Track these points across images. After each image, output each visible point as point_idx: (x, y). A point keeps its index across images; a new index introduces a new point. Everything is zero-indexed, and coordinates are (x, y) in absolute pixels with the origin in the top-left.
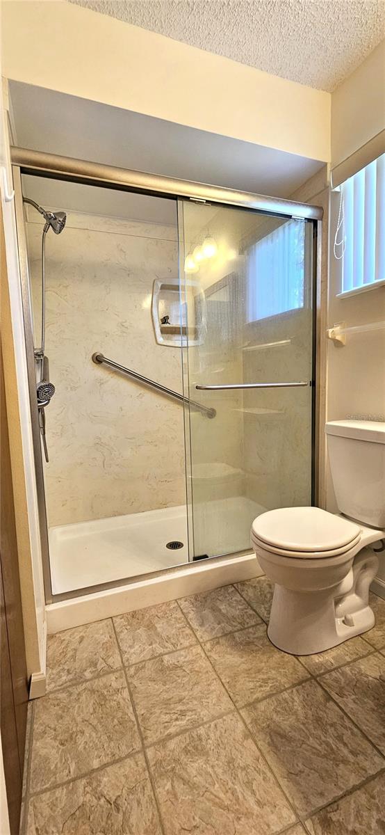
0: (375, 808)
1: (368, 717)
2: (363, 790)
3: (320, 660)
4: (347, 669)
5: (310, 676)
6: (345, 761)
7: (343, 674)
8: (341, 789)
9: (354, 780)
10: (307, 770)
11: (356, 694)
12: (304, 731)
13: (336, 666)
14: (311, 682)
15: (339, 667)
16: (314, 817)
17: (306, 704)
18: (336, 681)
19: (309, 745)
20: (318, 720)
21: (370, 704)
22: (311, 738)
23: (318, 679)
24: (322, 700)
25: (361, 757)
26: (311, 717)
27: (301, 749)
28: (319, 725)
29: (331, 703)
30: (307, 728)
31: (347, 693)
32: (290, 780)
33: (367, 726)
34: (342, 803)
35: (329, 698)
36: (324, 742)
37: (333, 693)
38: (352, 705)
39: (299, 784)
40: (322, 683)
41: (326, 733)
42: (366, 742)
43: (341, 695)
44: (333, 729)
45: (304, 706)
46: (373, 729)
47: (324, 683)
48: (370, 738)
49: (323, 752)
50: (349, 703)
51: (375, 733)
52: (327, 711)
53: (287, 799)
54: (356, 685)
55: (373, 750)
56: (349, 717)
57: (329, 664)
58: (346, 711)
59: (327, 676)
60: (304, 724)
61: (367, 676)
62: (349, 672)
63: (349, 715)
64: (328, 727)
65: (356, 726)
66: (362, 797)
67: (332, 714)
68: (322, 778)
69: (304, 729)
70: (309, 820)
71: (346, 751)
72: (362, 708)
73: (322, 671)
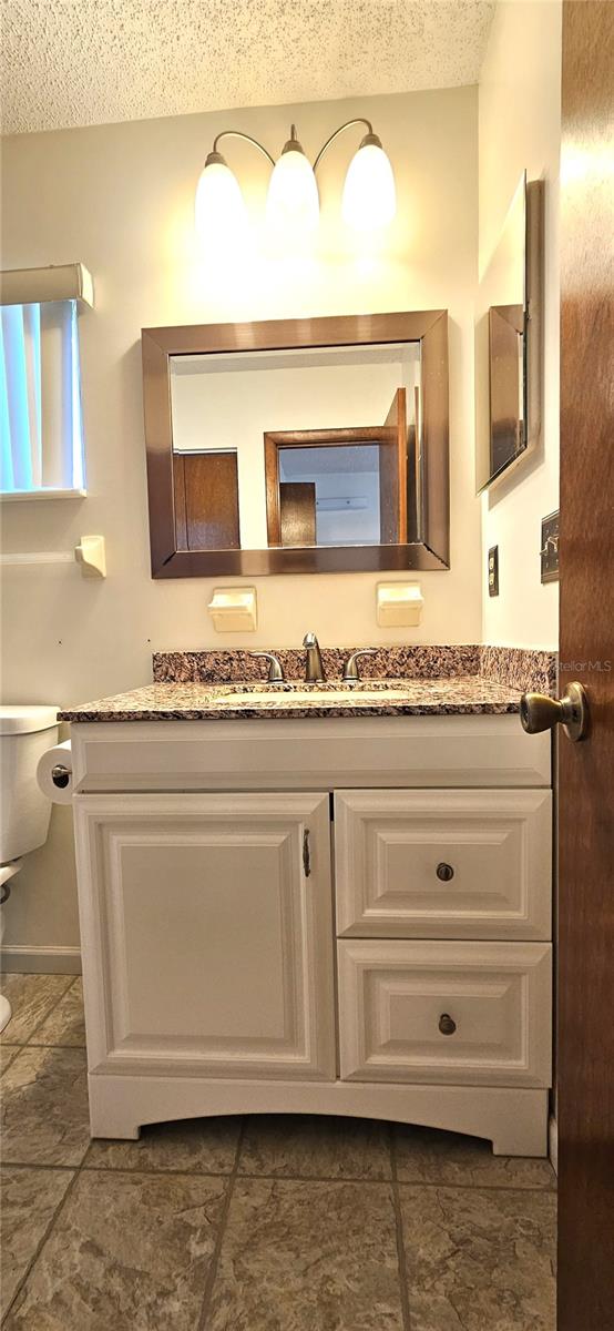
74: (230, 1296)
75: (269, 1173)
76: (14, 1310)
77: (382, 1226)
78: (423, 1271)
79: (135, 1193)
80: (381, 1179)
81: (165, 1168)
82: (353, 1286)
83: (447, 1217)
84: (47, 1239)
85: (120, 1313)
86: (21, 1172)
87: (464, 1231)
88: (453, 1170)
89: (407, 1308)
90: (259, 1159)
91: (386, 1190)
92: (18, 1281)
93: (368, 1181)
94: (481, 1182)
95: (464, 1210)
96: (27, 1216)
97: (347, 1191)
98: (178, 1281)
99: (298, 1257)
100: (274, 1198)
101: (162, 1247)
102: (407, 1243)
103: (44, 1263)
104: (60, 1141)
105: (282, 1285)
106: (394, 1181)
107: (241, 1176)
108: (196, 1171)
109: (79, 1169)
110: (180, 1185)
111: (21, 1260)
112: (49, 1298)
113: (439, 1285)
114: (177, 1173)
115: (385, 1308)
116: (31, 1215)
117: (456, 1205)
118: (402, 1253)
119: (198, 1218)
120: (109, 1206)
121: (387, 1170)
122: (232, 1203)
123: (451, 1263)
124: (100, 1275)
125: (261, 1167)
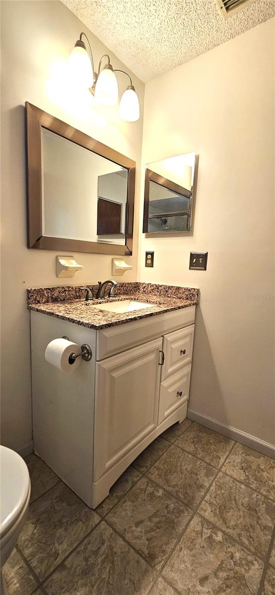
0: (131, 529)
1: (73, 533)
2: (124, 535)
3: (16, 581)
4: (27, 552)
5: (39, 590)
6: (111, 548)
7: (33, 555)
8: (129, 549)
9: (120, 542)
10: (128, 576)
11: (54, 543)
12: (99, 585)
13: (22, 563)
14: (46, 587)
15: (25, 560)
16: (153, 565)
17: (72, 588)
18: (41, 561)
19: (109, 578)
20: (85, 573)
21: (60, 531)
22: (103, 577)
23: (41, 580)
24: (64, 573)
25: (104, 537)
26: (84, 580)
27: (114, 583)
28: (89, 571)
29: (66, 563)
30: (96, 582)
31: (54, 550)
32: (140, 588)
33: (80, 534)
34: (137, 548)
35: (62, 566)
36: (102, 566)
37: (55, 563)
38: (65, 546)
39: (139, 580)
40: (46, 575)
41: (95, 565)
42: (92, 534)
43: (57, 555)
44: (90, 559)
45: (75, 589)
46: (82, 530)
47: (45, 572)
48: (89, 532)
49: (110, 565)
50: (63, 548)
51: (84, 529)
52: (75, 566)
53: (152, 587)
54: (44, 543)
55: (97, 530)
56: (77, 547)
57: (21, 571)
58: (72, 550)
59: (37, 571)
60: (93, 586)
61: (33, 534)
62: (31, 550)
63: (74, 547)
64: (89, 563)
65: (82, 541)
66: (128, 536)
67: (76, 562)
68: (128, 562)
69: (97, 585)
70: (156, 567)
71: (104, 548)
72: (65, 537)
73: (31, 577)
74: (177, 492)
75: (150, 466)
76: (144, 556)
77: (181, 452)
78: (195, 452)
79: (128, 504)
80: (170, 446)
81: (126, 492)
82: (191, 466)
83: (187, 441)
84: (124, 538)
85: (165, 521)
86: (85, 541)
87: (191, 441)
88: (178, 433)
89: (201, 459)
90: (144, 466)
91: (173, 447)
92: (134, 552)
93: (168, 448)
94: (183, 431)
95: (187, 437)
96: (109, 543)
97: (168, 453)
98: (165, 502)
99: (177, 472)
100: (158, 469)
101: (153, 502)
102: (188, 451)
103: (133, 542)
104: (83, 523)
105: (182, 479)
106: (173, 444)
107: (145, 473)
108: (134, 484)
109: (103, 519)
110: (136, 490)
111: (127, 550)
112: (147, 542)
113: (200, 451)
114: (130, 489)
115: (198, 463)
116: (110, 542)
117: (186, 437)
118: (189, 453)
119: (150, 489)
120: (127, 513)
121: (169, 443)
122: (152, 479)
123: (196, 447)
124: (149, 524)
125: (147, 467)
